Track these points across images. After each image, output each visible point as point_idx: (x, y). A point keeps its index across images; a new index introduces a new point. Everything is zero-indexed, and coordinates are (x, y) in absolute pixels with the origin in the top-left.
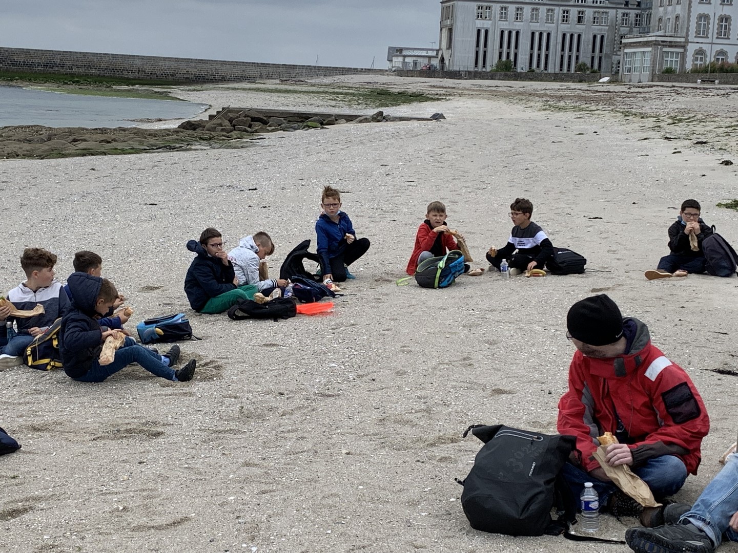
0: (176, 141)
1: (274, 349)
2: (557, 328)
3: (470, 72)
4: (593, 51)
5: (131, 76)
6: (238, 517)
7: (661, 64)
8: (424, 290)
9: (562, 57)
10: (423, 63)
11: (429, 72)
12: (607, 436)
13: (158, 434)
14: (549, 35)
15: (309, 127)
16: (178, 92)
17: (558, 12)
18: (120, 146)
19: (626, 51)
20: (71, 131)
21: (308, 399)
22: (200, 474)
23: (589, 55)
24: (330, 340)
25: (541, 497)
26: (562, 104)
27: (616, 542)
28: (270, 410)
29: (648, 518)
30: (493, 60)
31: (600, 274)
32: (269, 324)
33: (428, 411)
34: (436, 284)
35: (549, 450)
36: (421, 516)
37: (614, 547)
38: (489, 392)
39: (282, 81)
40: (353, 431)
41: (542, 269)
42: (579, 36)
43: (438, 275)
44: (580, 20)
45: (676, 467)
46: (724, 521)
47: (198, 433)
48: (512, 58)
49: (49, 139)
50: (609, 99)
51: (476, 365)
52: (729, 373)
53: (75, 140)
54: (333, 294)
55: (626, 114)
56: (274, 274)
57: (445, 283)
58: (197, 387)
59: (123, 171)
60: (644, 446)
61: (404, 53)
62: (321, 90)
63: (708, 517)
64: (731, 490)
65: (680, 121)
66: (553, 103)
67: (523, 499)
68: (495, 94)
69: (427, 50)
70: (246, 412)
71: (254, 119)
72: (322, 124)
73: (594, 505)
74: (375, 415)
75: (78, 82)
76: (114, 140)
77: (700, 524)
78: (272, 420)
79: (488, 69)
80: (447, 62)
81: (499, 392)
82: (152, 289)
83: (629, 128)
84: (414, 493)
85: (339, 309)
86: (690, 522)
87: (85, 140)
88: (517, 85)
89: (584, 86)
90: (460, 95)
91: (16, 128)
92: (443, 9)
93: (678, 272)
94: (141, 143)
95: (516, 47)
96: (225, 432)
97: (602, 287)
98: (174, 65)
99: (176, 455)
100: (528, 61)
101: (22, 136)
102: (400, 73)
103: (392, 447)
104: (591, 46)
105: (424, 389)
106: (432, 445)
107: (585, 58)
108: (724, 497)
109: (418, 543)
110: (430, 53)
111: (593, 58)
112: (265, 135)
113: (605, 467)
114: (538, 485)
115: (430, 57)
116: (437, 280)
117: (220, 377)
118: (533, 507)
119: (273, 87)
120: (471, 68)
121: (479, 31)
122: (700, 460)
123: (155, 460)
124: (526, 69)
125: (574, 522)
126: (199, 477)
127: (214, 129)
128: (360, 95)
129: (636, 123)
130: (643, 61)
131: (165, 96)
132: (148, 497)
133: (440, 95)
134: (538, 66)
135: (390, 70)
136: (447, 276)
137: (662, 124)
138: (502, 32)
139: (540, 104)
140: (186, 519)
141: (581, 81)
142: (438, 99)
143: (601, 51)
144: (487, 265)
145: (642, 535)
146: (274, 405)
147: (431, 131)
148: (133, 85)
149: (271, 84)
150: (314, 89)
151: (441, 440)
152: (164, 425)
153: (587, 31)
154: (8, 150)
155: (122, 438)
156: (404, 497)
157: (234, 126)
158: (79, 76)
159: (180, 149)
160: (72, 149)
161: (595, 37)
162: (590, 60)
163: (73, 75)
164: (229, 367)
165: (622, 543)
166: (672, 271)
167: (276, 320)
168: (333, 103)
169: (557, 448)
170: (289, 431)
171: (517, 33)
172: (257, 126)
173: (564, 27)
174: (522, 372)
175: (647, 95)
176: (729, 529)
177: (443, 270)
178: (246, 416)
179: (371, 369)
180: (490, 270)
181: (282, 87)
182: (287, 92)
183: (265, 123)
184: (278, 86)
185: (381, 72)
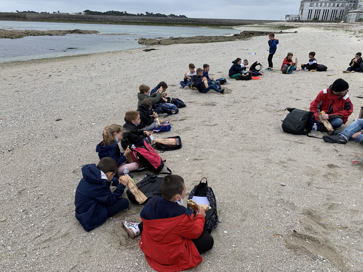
0: (232, 39)
1: (245, 87)
2: (316, 85)
3: (306, 21)
4: (340, 14)
5: (224, 24)
6: (228, 125)
7: (359, 17)
8: (284, 74)
9: (331, 16)
10: (294, 19)
11: (296, 21)
12: (322, 112)
13: (215, 105)
14: (328, 10)
15: (264, 35)
16: (234, 27)
17: (332, 4)
18: (219, 40)
19: (349, 14)
20: (209, 37)
21: (250, 99)
22: (222, 114)
23: (339, 16)
24: (258, 86)
25: (302, 126)
26: (329, 28)
27: (320, 138)
28: (241, 101)
29: (330, 133)
30: (313, 17)
31: (331, 71)
32: (245, 81)
33: (279, 103)
34: (287, 73)
35: (306, 115)
36: (272, 128)
37: (319, 139)
38: (295, 99)
39: (259, 24)
40: (259, 107)
41: (315, 70)
42: (337, 10)
43: (288, 71)
44: (338, 6)
45: (340, 121)
46: (351, 136)
47: (223, 105)
48: (318, 17)
49: (205, 39)
50: (342, 27)
51: (293, 93)
52: (361, 98)
53: (210, 39)
54: (261, 75)
55: (346, 31)
57: (289, 73)
58: (226, 95)
59: (219, 46)
60: (333, 115)
61: (290, 16)
62: (268, 26)
63: (346, 134)
64: (354, 128)
65: (361, 32)
66: (327, 28)
67: (298, 126)
68: (312, 26)
69: (296, 15)
70: (235, 101)
71: (251, 33)
72: (267, 34)
73: (316, 129)
74: (266, 104)
75: (213, 26)
76: (219, 39)
77: (344, 136)
78: (241, 103)
79: (311, 20)
80: (300, 18)
81: (298, 100)
82: (220, 72)
83: (347, 34)
84: (271, 123)
85: (262, 78)
86: (341, 135)
87: (212, 39)
88: (318, 24)
89: (336, 24)
90: (303, 27)
91: (198, 36)
92: (301, 4)
93: (352, 71)
94: (224, 39)
95: (319, 14)
96: (230, 105)
97: (330, 75)
98: (234, 21)
99: (218, 110)
100: (322, 17)
101: (199, 38)
102: (288, 21)
103: (268, 111)
104: (340, 13)
105: (279, 98)
106: (278, 111)
107: (338, 16)
108: (352, 130)
109: (270, 134)
110: (296, 16)
111: (340, 16)
112: (253, 37)
113: (321, 119)
114: (301, 123)
115: (296, 17)
116: (287, 72)
117: (231, 93)
118: (300, 128)
119: (256, 26)
120: (307, 20)
121: (310, 10)
123: (213, 111)
124: (321, 19)
125: (310, 132)
126: (222, 115)
127: (241, 36)
128: (277, 27)
129: (349, 33)
130: (354, 17)
131: (231, 28)
132: (210, 119)
133: (298, 27)
134: (325, 18)
135: (286, 21)
136: (290, 71)
137: (356, 33)
138: (316, 10)
139: (323, 29)
140: (217, 124)
141: (335, 22)
142: (297, 28)
143: (342, 14)
144: (301, 68)
145: (327, 137)
146: (242, 100)
147: (293, 36)
148: (224, 26)
149: (256, 25)
150: (266, 26)
151: (280, 110)
152: (216, 103)
153: (339, 9)
154: (196, 41)
155: (207, 105)
156: (269, 123)
157: (246, 35)
158: (213, 24)
159: (233, 41)
160: (209, 41)
161: (341, 10)
162: (339, 17)
163: (211, 24)
164: (234, 91)
165: (322, 138)
166: (351, 71)
167: (246, 80)
168: (270, 29)
169: (308, 114)
170: (244, 106)
171: (320, 10)
172: (251, 35)
173: (333, 8)
174: (305, 95)
175: (353, 26)
176: (352, 137)
177: (289, 70)
178: (235, 102)
179: (267, 93)
180: (302, 70)
181: (259, 26)
182: (260, 27)
183: (253, 34)
184: (258, 26)
185: (283, 21)
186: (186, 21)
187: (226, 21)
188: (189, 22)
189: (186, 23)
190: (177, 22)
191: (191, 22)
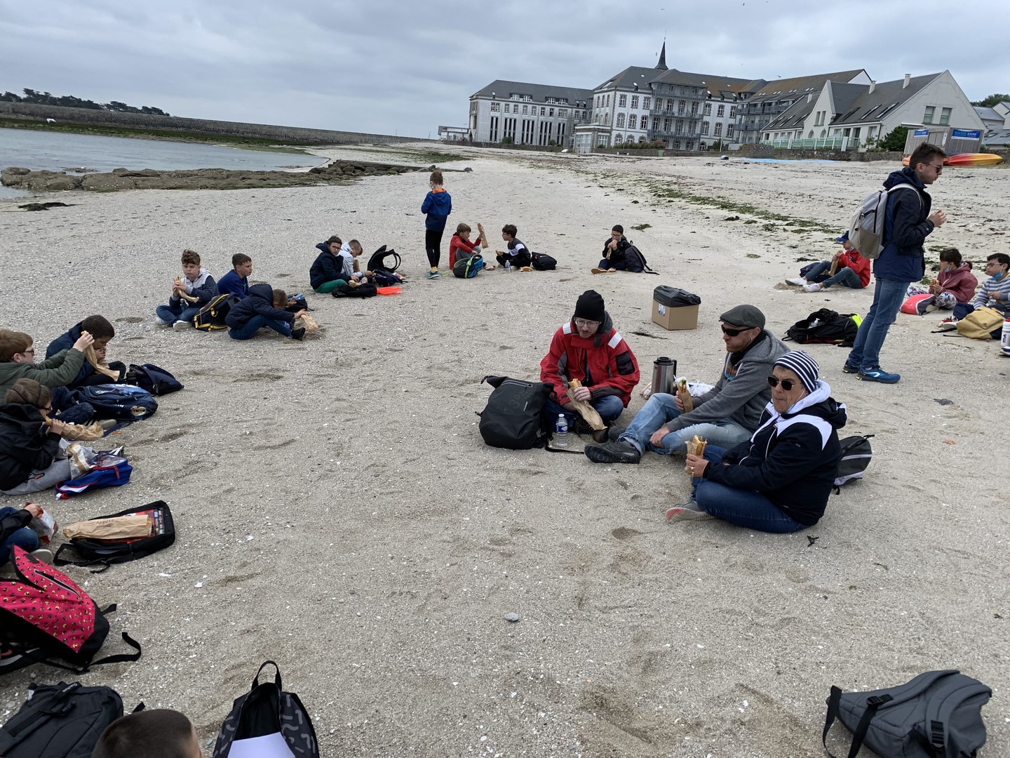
0: (308, 180)
1: (361, 318)
2: (540, 305)
3: (487, 143)
4: (559, 133)
5: (281, 139)
6: (329, 439)
7: (597, 142)
8: (458, 279)
9: (541, 136)
10: (459, 137)
11: (463, 142)
13: (279, 378)
14: (533, 122)
15: (391, 174)
16: (310, 150)
17: (539, 108)
18: (271, 182)
19: (577, 134)
20: (241, 173)
21: (381, 353)
23: (556, 136)
24: (398, 312)
25: (531, 425)
26: (540, 164)
27: (578, 453)
28: (357, 360)
29: (598, 437)
30: (501, 136)
31: (565, 270)
32: (359, 301)
33: (459, 361)
34: (466, 276)
35: (536, 394)
36: (453, 437)
37: (577, 455)
38: (498, 347)
39: (375, 145)
40: (410, 375)
41: (529, 266)
42: (551, 124)
43: (467, 270)
44: (551, 114)
45: (617, 403)
46: (646, 439)
47: (306, 377)
48: (512, 135)
49: (228, 177)
50: (568, 162)
51: (490, 330)
52: (643, 334)
53: (244, 178)
54: (401, 281)
55: (577, 171)
56: (363, 268)
57: (472, 275)
58: (308, 345)
59: (273, 198)
60: (599, 388)
61: (448, 130)
62: (398, 151)
63: (637, 436)
64: (651, 418)
65: (608, 176)
66: (535, 163)
67: (520, 426)
68: (502, 157)
69: (462, 129)
70: (340, 362)
71: (357, 168)
72: (398, 172)
73: (565, 429)
74: (426, 364)
75: (247, 142)
76: (269, 179)
77: (632, 441)
78: (357, 368)
79: (498, 142)
80: (473, 137)
81: (504, 348)
82: (284, 275)
83: (579, 180)
84: (448, 420)
85: (405, 291)
86: (625, 440)
87: (250, 179)
88: (515, 152)
89: (553, 154)
90: (481, 157)
91: (206, 170)
92: (471, 103)
93: (610, 269)
94: (286, 181)
95: (514, 129)
96: (325, 376)
97: (566, 278)
98: (308, 133)
100: (521, 138)
101: (210, 175)
102: (446, 142)
103: (435, 386)
104: (557, 130)
105: (457, 346)
106: (461, 385)
107: (554, 138)
108: (647, 423)
109: (451, 456)
110: (464, 131)
111: (558, 137)
112: (363, 178)
114: (529, 417)
115: (463, 133)
116: (466, 273)
117: (324, 337)
118: (526, 431)
119: (369, 148)
120: (488, 141)
121: (492, 118)
122: (630, 398)
123: (275, 397)
124: (520, 143)
125: (551, 438)
127: (331, 173)
128: (422, 155)
129: (583, 177)
130: (587, 140)
131: (302, 152)
133: (470, 156)
134: (527, 141)
135: (440, 140)
136: (472, 271)
137: (598, 178)
138: (506, 120)
139: (528, 164)
140: (293, 441)
141: (551, 151)
142: (468, 159)
143: (563, 133)
144: (497, 264)
145: (595, 449)
146: (358, 357)
147: (464, 179)
148: (282, 145)
149: (368, 146)
151: (467, 382)
152: (283, 371)
153: (555, 121)
154: (201, 184)
155: (254, 380)
156: (442, 422)
157: (344, 172)
158: (248, 138)
159: (310, 185)
160: (241, 184)
161: (559, 125)
162: (557, 139)
163: (244, 138)
164: (331, 330)
165: (582, 453)
166: (607, 269)
167: (363, 298)
168: (406, 159)
169: (542, 392)
170: (368, 376)
171: (515, 120)
172: (358, 172)
173: (542, 118)
174: (519, 334)
175: (589, 160)
176: (650, 443)
177: (470, 267)
178: (340, 365)
179: (423, 332)
180: (499, 267)
181: (375, 148)
182: (378, 151)
183: (363, 170)
184: (372, 148)
185: (434, 141)
186: (164, 125)
187: (285, 131)
188: (174, 129)
189: (163, 129)
190: (137, 127)
191: (181, 129)
